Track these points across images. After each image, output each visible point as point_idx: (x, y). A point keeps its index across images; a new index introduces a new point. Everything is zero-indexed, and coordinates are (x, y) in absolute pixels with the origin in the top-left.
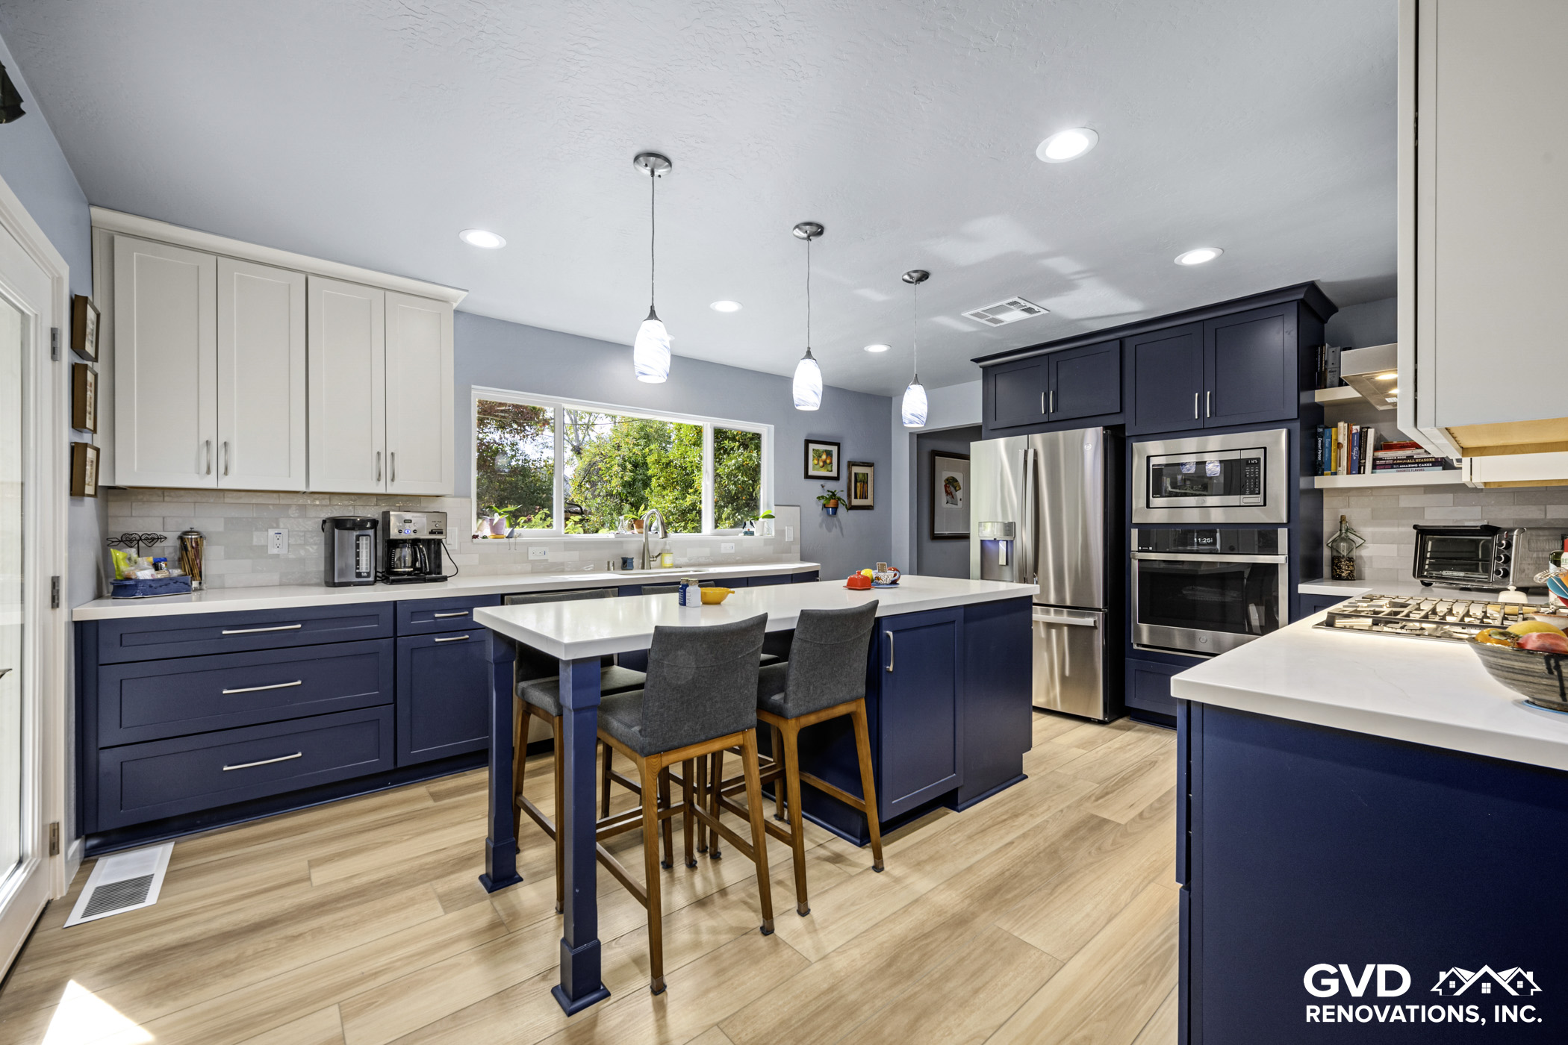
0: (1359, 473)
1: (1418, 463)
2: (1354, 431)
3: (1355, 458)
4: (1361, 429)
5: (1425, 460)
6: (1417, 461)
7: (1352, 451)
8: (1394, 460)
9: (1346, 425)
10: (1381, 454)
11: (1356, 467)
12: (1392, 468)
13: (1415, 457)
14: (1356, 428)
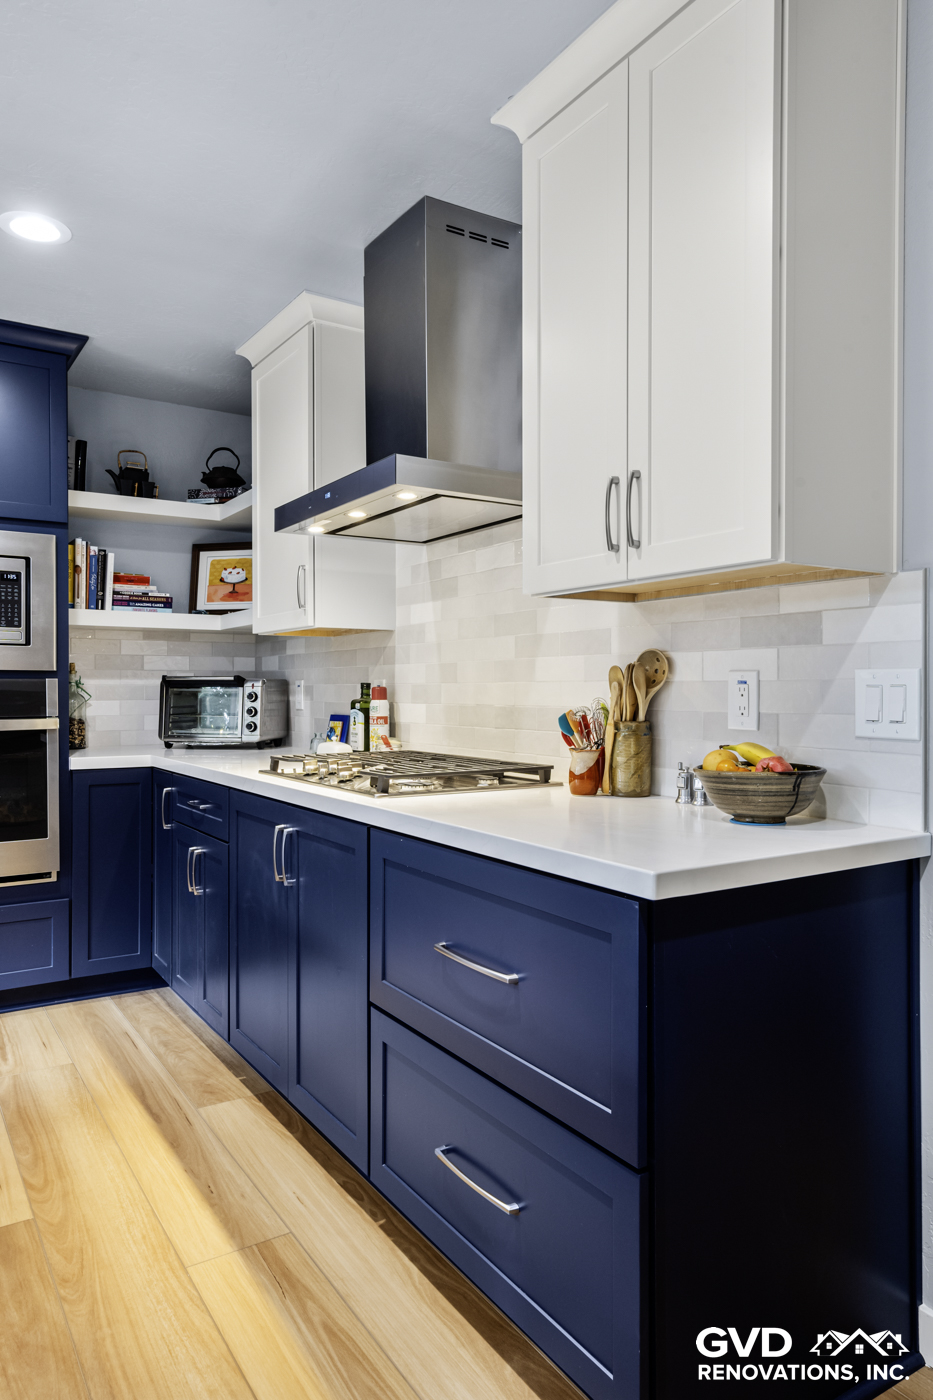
0: (97, 608)
1: (152, 602)
2: (92, 553)
3: (93, 588)
4: (100, 551)
5: (158, 600)
6: (151, 599)
7: (90, 579)
8: (130, 596)
9: (84, 543)
10: (120, 587)
11: (96, 601)
12: (129, 605)
13: (150, 594)
14: (94, 549)
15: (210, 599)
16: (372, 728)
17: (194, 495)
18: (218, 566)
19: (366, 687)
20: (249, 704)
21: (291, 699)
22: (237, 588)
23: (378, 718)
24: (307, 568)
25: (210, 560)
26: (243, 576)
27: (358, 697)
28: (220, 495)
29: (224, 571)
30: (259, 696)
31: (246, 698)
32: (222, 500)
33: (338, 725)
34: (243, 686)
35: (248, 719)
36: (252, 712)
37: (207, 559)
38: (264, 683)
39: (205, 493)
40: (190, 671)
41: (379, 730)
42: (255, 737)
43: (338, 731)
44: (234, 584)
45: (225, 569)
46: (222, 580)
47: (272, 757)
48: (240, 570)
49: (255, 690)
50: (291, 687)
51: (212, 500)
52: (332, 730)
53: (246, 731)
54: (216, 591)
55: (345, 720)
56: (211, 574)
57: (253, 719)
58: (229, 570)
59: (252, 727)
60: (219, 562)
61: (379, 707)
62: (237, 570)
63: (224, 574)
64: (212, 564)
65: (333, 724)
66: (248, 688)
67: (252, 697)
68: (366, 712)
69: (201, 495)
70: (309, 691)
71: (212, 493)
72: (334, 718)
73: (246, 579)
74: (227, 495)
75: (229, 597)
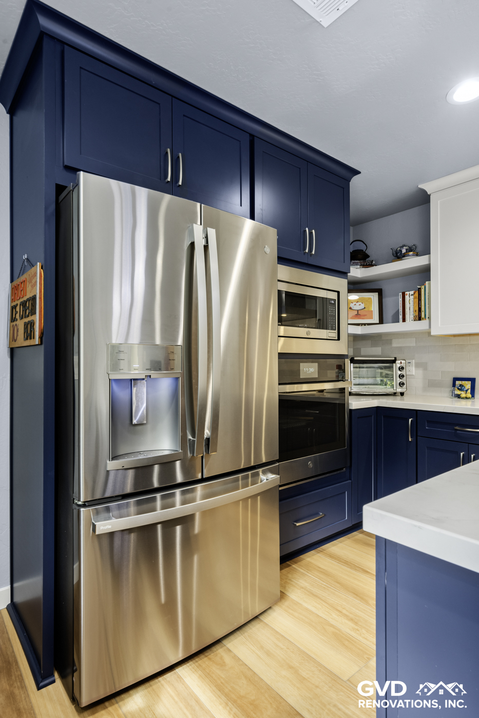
22: (359, 312)
26: (362, 306)
28: (363, 264)
29: (351, 304)
31: (398, 369)
32: (365, 266)
34: (395, 363)
36: (401, 376)
42: (404, 389)
44: (358, 311)
45: (352, 303)
46: (350, 308)
48: (361, 303)
52: (460, 385)
53: (398, 386)
55: (471, 380)
57: (401, 380)
58: (354, 303)
59: (402, 384)
62: (359, 303)
63: (352, 305)
65: (457, 382)
66: (398, 364)
70: (422, 366)
71: (358, 263)
72: (457, 379)
73: (365, 308)
74: (366, 264)
75: (356, 317)
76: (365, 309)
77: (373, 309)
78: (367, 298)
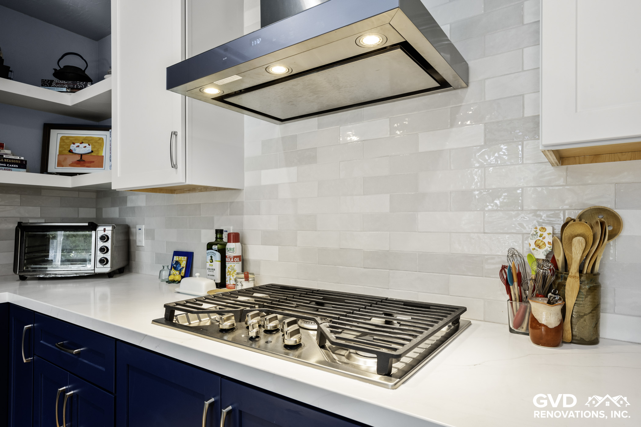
1: (7, 163)
5: (13, 161)
6: (6, 160)
13: (5, 157)
15: (60, 164)
16: (228, 265)
17: (46, 84)
18: (66, 141)
19: (219, 232)
20: (101, 244)
21: (131, 238)
22: (84, 158)
23: (234, 257)
24: (180, 134)
25: (60, 136)
26: (89, 149)
27: (213, 240)
28: (72, 86)
29: (72, 145)
30: (110, 238)
31: (99, 240)
32: (73, 90)
33: (183, 261)
34: (95, 230)
35: (100, 255)
36: (104, 250)
37: (56, 136)
38: (114, 228)
39: (57, 84)
40: (41, 218)
41: (233, 267)
42: (107, 269)
43: (183, 264)
44: (81, 155)
45: (74, 144)
46: (70, 151)
47: (165, 306)
48: (87, 145)
49: (106, 233)
50: (133, 230)
51: (65, 90)
52: (177, 263)
53: (99, 265)
54: (65, 159)
55: (189, 256)
56: (61, 146)
57: (105, 256)
58: (77, 144)
59: (103, 261)
60: (68, 138)
61: (233, 249)
62: (84, 145)
63: (73, 147)
64: (62, 139)
65: (176, 258)
66: (100, 231)
67: (104, 238)
68: (223, 252)
69: (54, 84)
70: (150, 234)
71: (64, 84)
72: (177, 253)
73: (92, 152)
74: (77, 86)
75: (77, 164)
76: (93, 154)
77: (103, 154)
78: (96, 138)
